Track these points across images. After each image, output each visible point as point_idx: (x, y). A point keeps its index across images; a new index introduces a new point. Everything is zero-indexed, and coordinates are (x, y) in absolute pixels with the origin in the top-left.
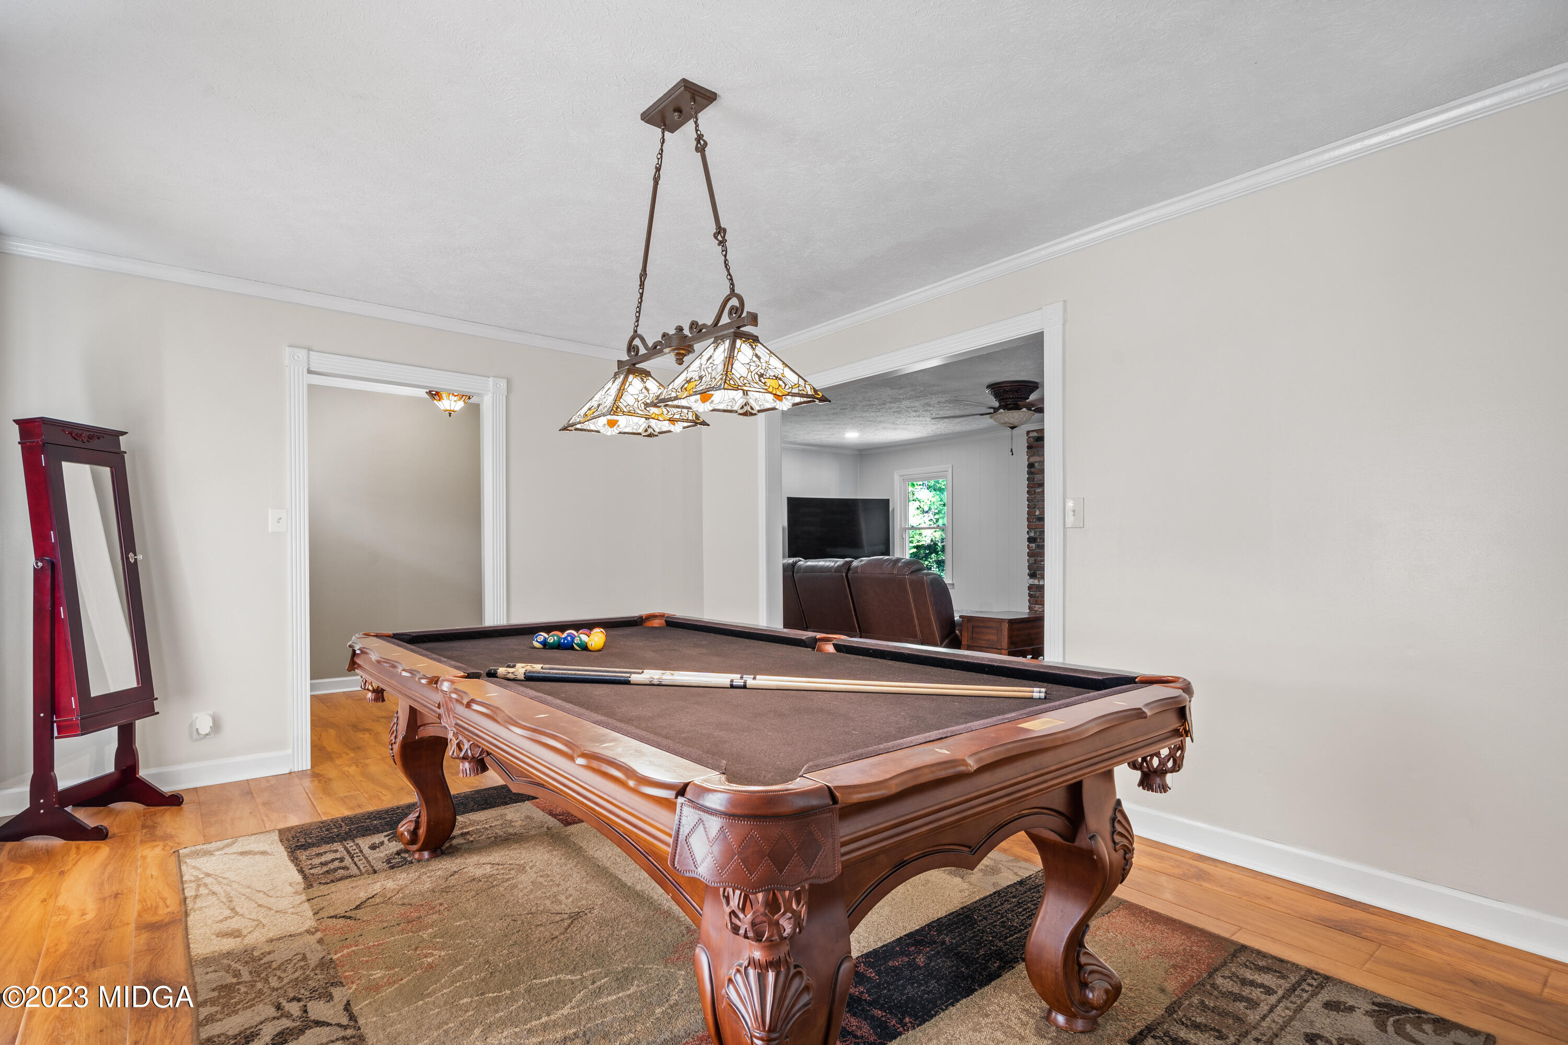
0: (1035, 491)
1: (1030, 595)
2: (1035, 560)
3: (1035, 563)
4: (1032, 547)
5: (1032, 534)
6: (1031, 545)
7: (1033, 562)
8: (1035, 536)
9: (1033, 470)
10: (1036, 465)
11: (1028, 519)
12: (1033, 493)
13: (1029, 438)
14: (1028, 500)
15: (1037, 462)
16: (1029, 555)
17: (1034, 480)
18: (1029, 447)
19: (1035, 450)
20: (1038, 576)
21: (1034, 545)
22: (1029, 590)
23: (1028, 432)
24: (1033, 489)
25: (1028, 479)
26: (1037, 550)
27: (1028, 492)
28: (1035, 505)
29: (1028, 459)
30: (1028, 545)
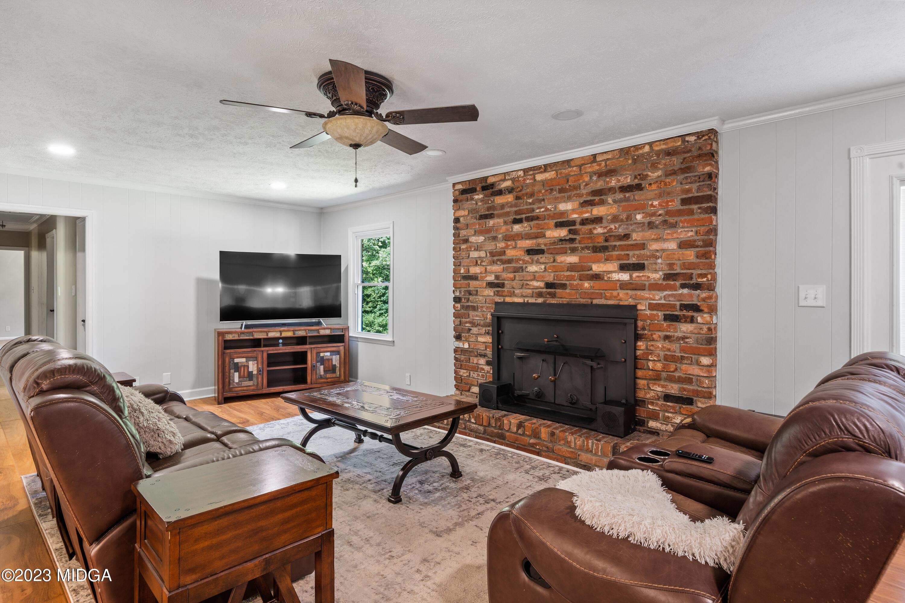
0: (460, 248)
1: (456, 359)
2: (460, 321)
3: (460, 325)
4: (457, 307)
5: (458, 294)
6: (456, 305)
7: (459, 323)
8: (460, 296)
9: (458, 225)
10: (461, 219)
11: (454, 278)
12: (458, 249)
13: (455, 190)
14: (454, 257)
15: (462, 216)
16: (456, 316)
17: (459, 236)
18: (455, 201)
19: (460, 204)
20: (463, 339)
21: (458, 305)
22: (454, 353)
23: (454, 185)
24: (458, 246)
25: (454, 235)
26: (462, 311)
27: (454, 249)
28: (460, 262)
29: (454, 213)
30: (454, 305)
